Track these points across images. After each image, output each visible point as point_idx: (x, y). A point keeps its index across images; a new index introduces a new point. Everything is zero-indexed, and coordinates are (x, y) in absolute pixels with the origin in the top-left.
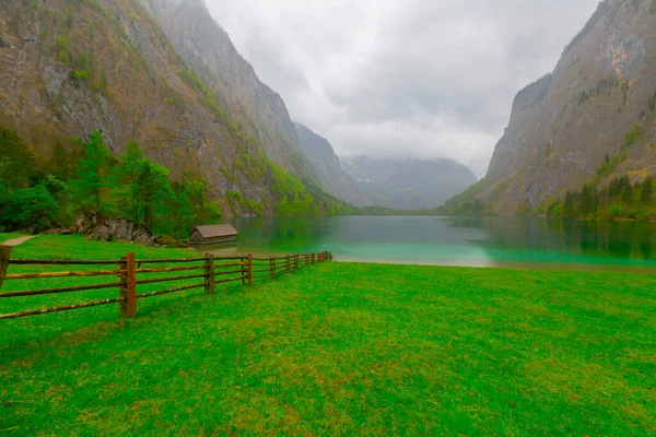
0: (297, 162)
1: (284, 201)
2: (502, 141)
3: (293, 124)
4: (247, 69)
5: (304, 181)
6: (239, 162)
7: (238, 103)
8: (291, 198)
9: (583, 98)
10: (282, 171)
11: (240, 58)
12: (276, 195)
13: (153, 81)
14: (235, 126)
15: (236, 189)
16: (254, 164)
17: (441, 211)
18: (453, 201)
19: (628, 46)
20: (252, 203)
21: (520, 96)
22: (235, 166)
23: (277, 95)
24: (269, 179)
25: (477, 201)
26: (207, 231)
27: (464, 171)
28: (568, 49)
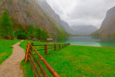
0: (62, 27)
1: (60, 34)
2: (104, 21)
3: (61, 20)
4: (53, 11)
5: (63, 30)
6: (52, 27)
7: (52, 17)
8: (61, 33)
10: (59, 29)
12: (58, 33)
13: (39, 15)
14: (51, 21)
15: (52, 32)
16: (55, 28)
17: (90, 35)
18: (92, 34)
20: (54, 34)
21: (108, 11)
24: (57, 30)
25: (98, 34)
26: (48, 39)
27: (95, 27)
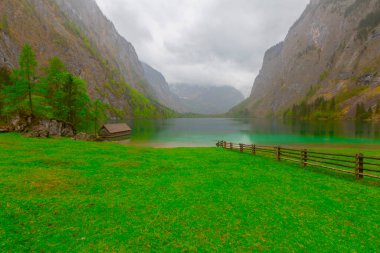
0: (144, 86)
1: (138, 109)
2: (258, 77)
3: (139, 63)
5: (149, 98)
6: (108, 84)
7: (105, 46)
8: (141, 108)
9: (300, 55)
10: (135, 91)
11: (105, 18)
12: (132, 105)
13: (44, 27)
14: (104, 61)
16: (118, 86)
17: (227, 115)
18: (233, 110)
19: (321, 29)
20: (117, 110)
22: (105, 87)
23: (130, 44)
24: (127, 95)
27: (238, 94)
28: (292, 28)
